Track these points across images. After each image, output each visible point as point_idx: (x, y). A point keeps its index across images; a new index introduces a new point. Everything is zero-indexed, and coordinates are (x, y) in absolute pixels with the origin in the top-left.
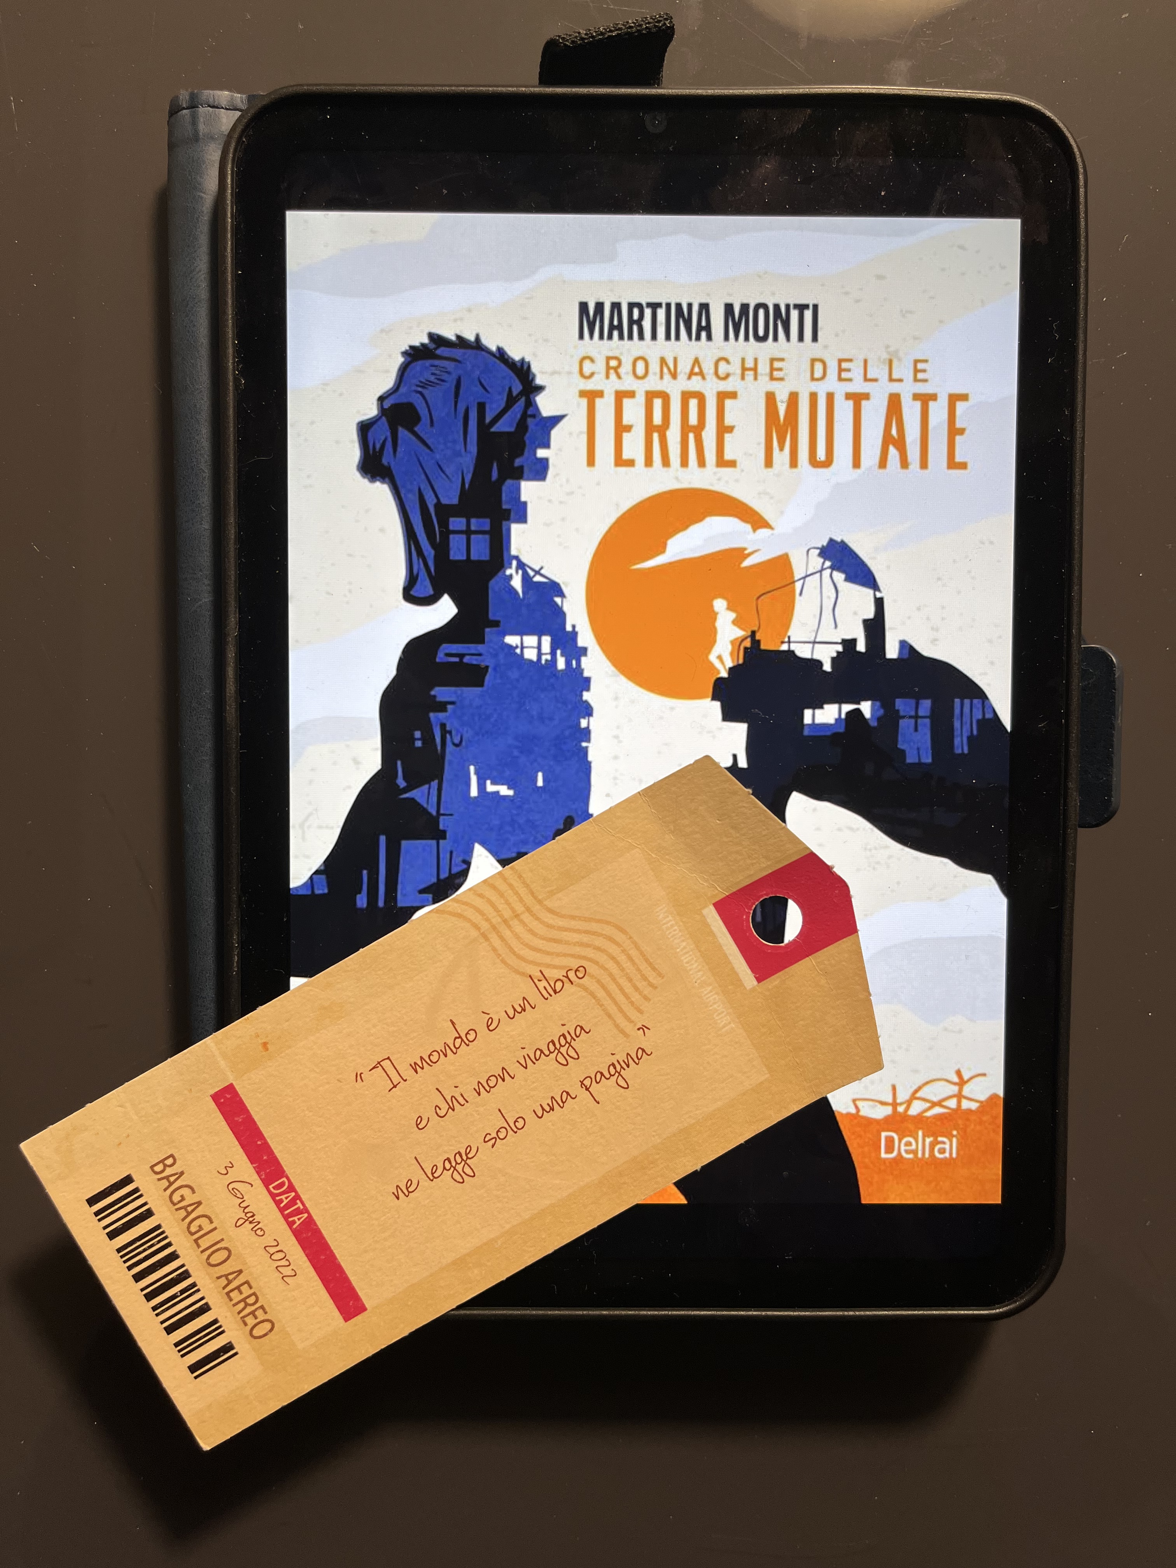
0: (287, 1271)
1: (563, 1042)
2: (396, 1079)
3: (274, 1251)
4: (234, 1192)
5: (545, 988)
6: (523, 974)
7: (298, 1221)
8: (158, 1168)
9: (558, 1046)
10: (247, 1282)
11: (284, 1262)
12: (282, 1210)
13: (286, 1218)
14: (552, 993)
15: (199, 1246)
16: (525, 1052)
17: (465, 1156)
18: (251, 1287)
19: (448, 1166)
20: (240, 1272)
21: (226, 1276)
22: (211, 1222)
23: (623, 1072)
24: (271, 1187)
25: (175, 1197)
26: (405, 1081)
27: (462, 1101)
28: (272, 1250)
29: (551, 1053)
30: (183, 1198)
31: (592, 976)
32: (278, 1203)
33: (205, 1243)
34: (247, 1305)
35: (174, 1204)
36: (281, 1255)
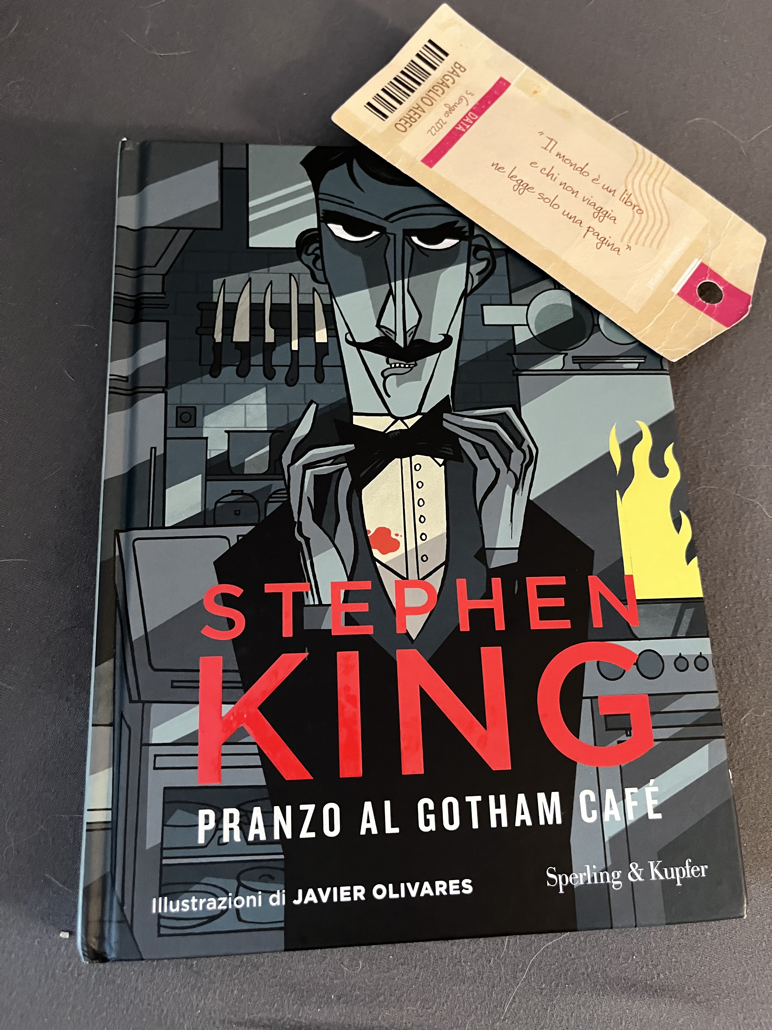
0: (433, 131)
1: (605, 213)
2: (549, 148)
3: (440, 124)
4: (460, 99)
5: (625, 198)
6: (626, 186)
7: (460, 128)
8: (457, 65)
9: (601, 211)
10: (420, 116)
11: (437, 129)
12: (462, 120)
13: (459, 123)
14: (625, 201)
15: (429, 92)
16: (590, 198)
17: (527, 187)
18: (419, 118)
19: (519, 182)
20: (424, 112)
21: (419, 107)
22: (443, 94)
23: (604, 245)
24: (470, 113)
25: (447, 77)
26: (550, 152)
27: (553, 178)
28: (440, 122)
29: (596, 209)
30: (448, 80)
31: (641, 217)
32: (464, 117)
33: (431, 94)
34: (410, 119)
35: (443, 77)
36: (440, 127)
